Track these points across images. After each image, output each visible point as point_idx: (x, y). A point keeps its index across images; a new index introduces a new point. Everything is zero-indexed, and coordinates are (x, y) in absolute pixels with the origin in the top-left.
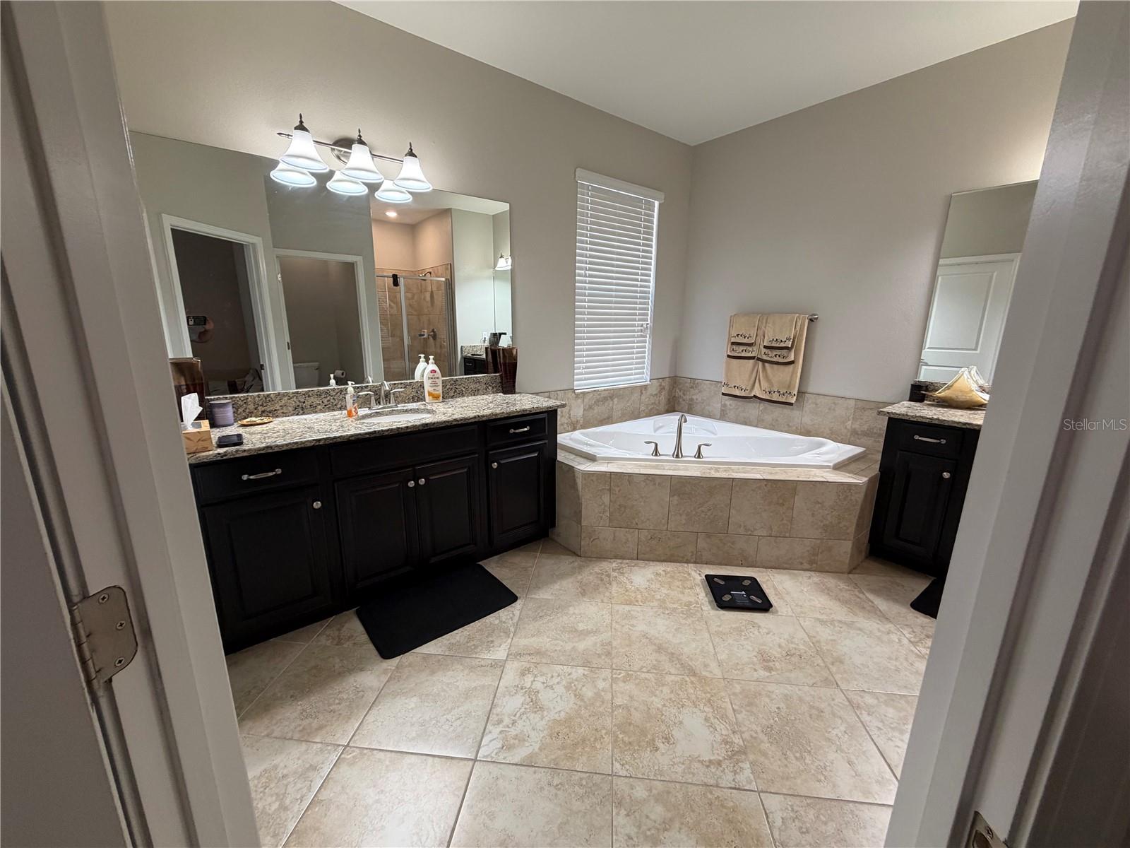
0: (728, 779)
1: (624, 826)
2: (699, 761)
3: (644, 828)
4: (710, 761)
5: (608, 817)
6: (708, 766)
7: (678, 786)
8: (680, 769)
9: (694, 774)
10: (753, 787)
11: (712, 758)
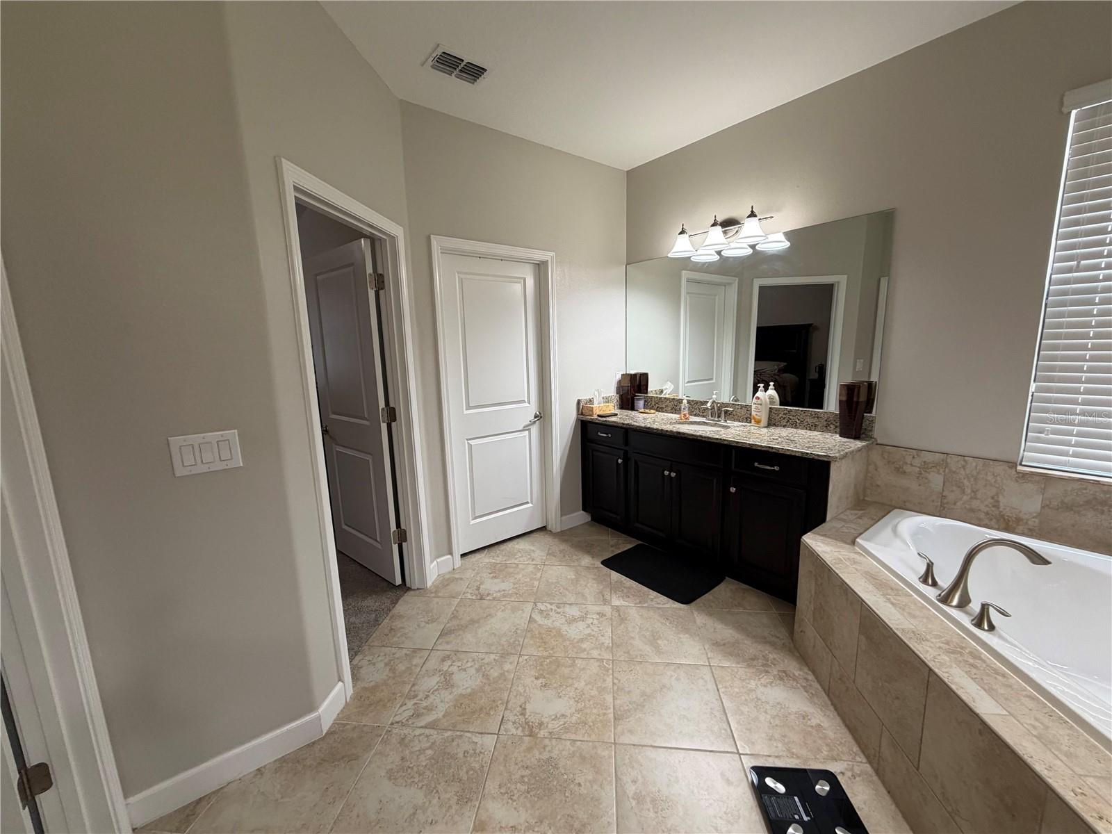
0: (510, 716)
1: (488, 657)
2: (525, 702)
3: (486, 666)
4: (525, 709)
5: (495, 652)
6: (521, 706)
7: (509, 686)
8: (521, 689)
9: (516, 696)
10: (502, 731)
11: (527, 711)
